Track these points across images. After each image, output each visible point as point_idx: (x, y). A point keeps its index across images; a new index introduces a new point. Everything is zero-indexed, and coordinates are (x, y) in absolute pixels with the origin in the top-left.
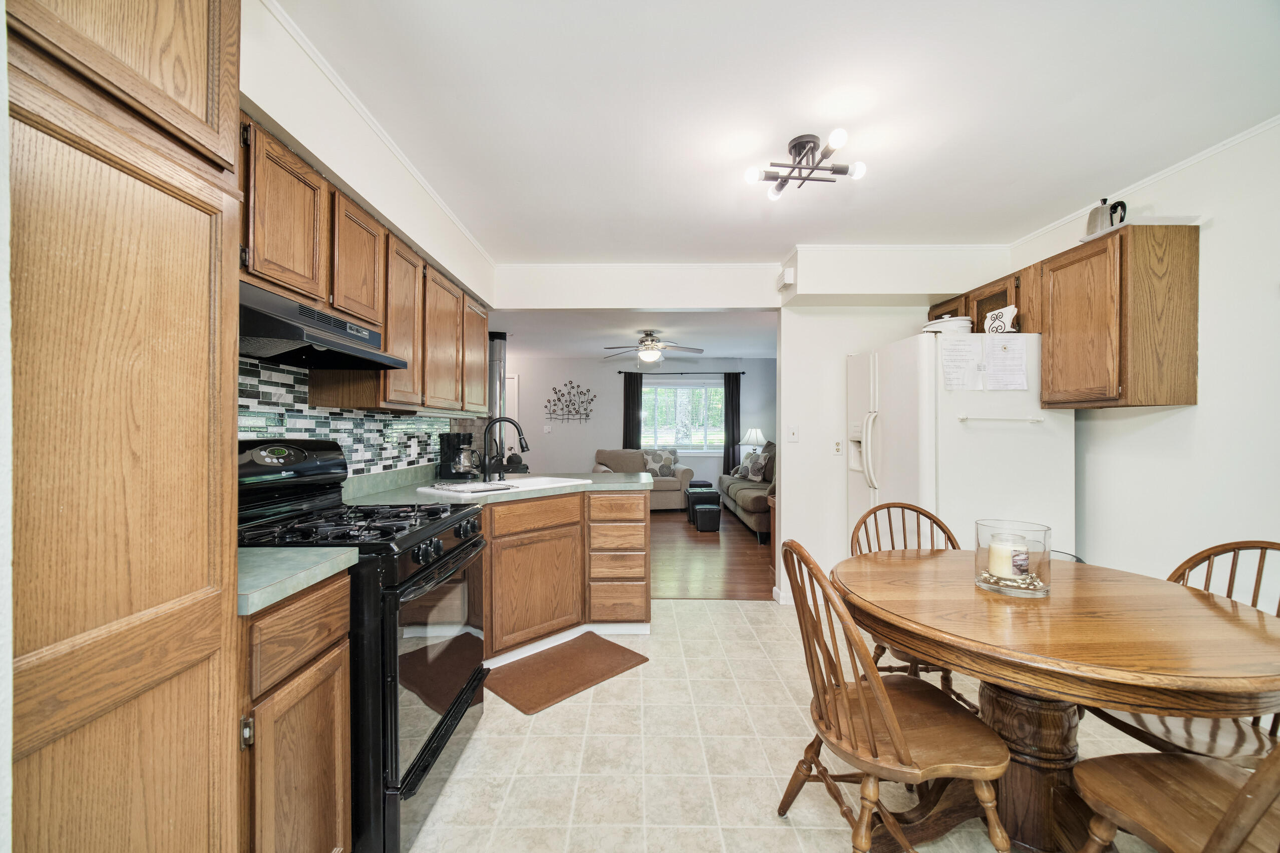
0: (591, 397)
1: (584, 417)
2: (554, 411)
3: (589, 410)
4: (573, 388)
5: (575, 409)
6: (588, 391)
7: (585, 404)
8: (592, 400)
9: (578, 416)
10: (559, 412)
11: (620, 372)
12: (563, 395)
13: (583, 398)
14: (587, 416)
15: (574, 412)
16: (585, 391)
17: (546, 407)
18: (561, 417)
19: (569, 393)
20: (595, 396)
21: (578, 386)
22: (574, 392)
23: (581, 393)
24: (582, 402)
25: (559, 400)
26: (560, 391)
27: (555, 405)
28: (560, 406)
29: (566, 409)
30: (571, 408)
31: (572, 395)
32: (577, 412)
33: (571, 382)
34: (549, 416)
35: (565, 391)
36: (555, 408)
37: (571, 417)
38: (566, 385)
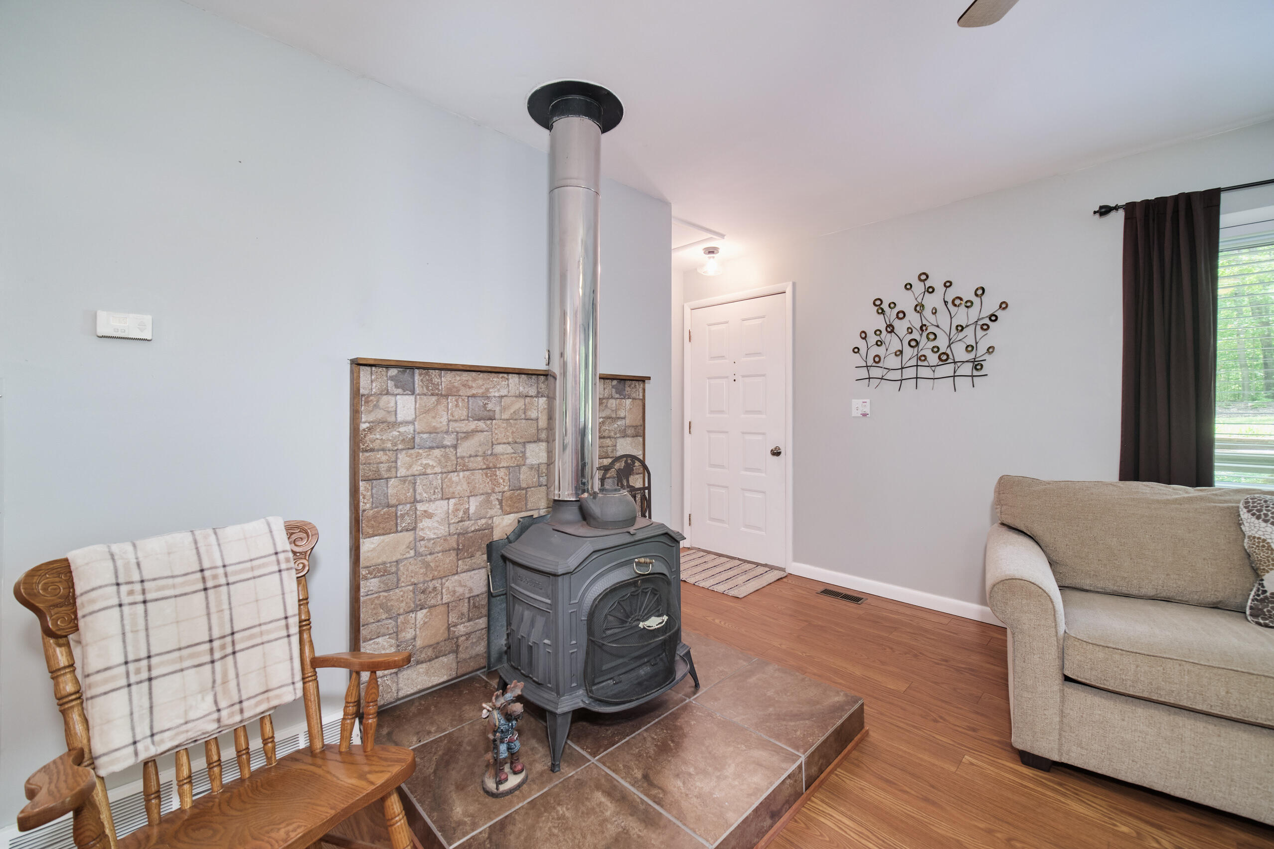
0: (990, 305)
1: (967, 369)
2: (877, 359)
3: (982, 349)
4: (931, 290)
5: (935, 350)
6: (981, 292)
7: (969, 332)
8: (994, 318)
9: (948, 370)
10: (893, 362)
11: (1104, 211)
12: (901, 315)
13: (962, 316)
14: (977, 365)
15: (933, 359)
16: (969, 295)
17: (856, 350)
18: (896, 375)
19: (919, 308)
20: (1004, 306)
21: (948, 285)
22: (931, 301)
23: (957, 301)
24: (960, 328)
25: (891, 329)
26: (892, 305)
27: (879, 343)
28: (895, 345)
29: (908, 352)
30: (926, 347)
31: (927, 313)
32: (944, 358)
33: (924, 277)
34: (864, 373)
35: (906, 302)
36: (881, 351)
37: (924, 372)
38: (908, 287)
